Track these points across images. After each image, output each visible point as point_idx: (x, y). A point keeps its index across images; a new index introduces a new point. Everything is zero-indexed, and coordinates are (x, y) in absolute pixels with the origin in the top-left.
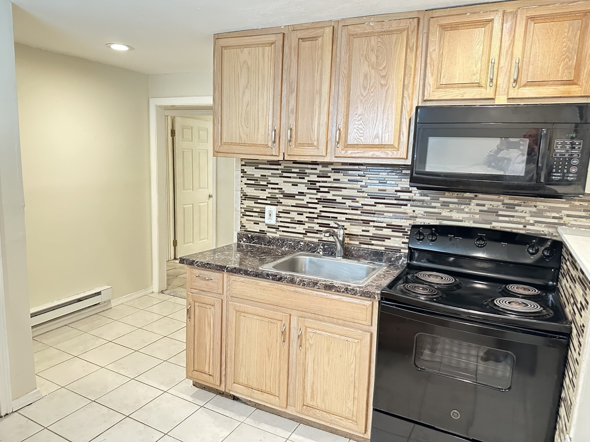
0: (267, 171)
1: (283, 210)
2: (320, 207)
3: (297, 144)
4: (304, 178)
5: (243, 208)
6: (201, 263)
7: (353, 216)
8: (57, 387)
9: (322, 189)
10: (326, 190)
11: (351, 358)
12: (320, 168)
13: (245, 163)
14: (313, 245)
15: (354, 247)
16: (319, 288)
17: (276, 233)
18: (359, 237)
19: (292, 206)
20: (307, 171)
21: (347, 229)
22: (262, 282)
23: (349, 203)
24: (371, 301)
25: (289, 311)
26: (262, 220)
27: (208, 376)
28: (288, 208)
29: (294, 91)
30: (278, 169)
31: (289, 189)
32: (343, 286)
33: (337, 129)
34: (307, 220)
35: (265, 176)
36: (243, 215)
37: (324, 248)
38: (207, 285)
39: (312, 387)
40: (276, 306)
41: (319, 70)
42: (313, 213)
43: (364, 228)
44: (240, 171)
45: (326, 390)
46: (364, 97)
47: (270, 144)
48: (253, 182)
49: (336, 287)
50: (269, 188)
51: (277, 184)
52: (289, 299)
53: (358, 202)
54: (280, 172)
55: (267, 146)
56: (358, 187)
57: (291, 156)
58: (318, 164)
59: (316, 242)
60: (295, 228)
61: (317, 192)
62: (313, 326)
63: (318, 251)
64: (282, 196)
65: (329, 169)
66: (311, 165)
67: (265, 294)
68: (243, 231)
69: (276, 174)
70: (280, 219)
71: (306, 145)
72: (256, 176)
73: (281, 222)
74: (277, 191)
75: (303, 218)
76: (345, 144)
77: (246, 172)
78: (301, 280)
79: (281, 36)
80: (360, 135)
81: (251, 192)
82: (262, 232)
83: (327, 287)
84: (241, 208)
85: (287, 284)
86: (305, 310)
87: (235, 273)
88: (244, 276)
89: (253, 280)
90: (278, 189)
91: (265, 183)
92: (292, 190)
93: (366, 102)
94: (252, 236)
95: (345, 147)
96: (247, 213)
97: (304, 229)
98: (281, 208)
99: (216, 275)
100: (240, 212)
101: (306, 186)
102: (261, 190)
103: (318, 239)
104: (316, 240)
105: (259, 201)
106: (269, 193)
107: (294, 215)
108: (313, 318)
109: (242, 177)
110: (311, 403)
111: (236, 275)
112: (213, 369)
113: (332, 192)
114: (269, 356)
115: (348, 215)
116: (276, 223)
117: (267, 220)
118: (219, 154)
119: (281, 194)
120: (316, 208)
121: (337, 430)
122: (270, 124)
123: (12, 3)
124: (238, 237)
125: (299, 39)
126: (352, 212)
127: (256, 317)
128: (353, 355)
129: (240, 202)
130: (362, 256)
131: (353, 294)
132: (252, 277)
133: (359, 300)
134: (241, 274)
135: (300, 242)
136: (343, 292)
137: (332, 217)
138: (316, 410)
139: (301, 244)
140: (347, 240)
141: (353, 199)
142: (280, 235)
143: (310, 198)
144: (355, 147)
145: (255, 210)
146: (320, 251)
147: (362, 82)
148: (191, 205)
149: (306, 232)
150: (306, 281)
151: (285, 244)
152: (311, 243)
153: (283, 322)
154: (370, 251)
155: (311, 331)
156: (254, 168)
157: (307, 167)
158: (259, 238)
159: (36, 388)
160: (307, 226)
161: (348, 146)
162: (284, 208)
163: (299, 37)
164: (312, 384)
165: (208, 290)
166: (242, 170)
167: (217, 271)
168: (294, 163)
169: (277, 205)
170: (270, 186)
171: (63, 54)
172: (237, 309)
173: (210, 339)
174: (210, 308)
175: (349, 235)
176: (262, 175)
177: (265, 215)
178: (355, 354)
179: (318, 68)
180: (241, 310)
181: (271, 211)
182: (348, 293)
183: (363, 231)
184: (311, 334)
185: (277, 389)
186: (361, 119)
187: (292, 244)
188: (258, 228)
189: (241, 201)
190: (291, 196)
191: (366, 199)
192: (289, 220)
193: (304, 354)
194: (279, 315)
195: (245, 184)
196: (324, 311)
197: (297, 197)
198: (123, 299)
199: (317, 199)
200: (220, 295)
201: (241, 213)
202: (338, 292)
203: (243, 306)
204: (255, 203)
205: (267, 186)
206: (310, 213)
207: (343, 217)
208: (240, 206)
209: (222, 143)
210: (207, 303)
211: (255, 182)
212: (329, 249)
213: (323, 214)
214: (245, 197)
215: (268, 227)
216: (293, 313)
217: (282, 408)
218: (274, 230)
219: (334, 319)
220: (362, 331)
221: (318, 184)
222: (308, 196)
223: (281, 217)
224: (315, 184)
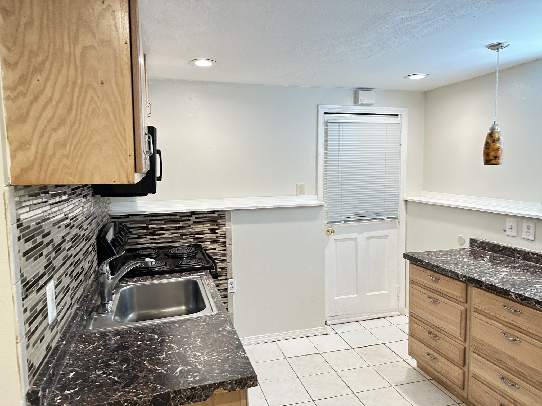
1: (58, 279)
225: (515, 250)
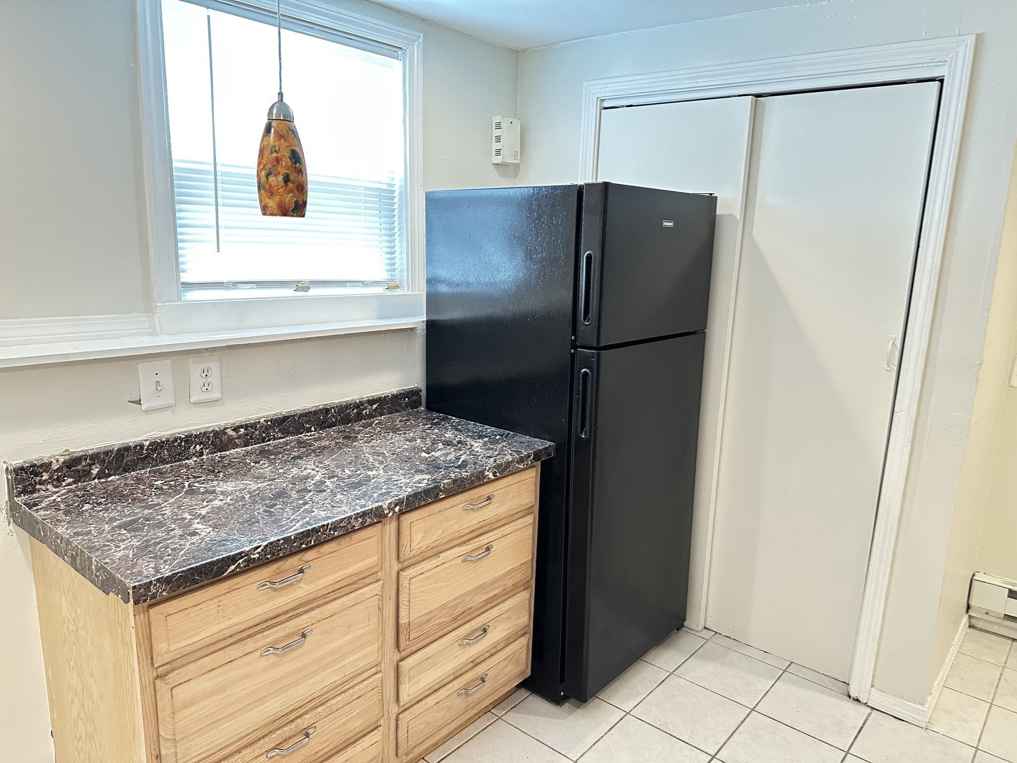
159: (923, 705)
225: (189, 439)
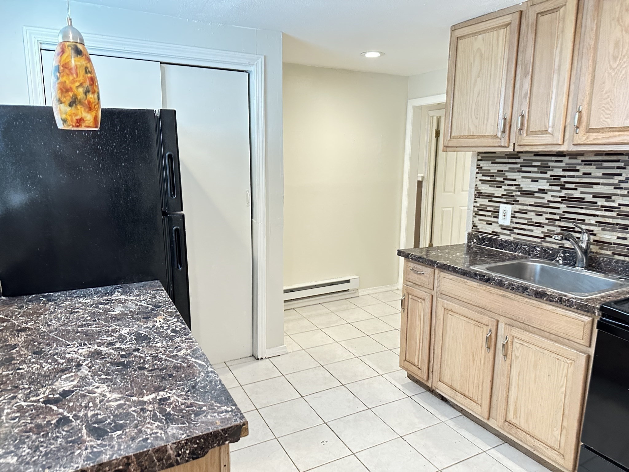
0: (505, 165)
1: (520, 209)
2: (563, 207)
3: (529, 132)
4: (546, 173)
5: (477, 207)
6: (415, 256)
7: (606, 219)
8: (298, 348)
9: (567, 186)
10: (573, 186)
11: (561, 379)
12: (566, 160)
13: (482, 157)
14: (551, 252)
15: (603, 257)
16: (528, 295)
17: (510, 235)
18: (613, 245)
19: (530, 205)
20: (550, 164)
21: (597, 235)
22: (470, 282)
23: (601, 202)
24: (591, 317)
25: (497, 317)
26: (495, 220)
27: (417, 369)
28: (525, 208)
29: (528, 73)
30: (516, 163)
31: (528, 185)
32: (557, 295)
33: (578, 110)
34: (547, 221)
35: (502, 171)
36: (476, 214)
37: (564, 256)
38: (420, 279)
39: (516, 402)
40: (484, 310)
41: (559, 45)
42: (555, 214)
43: (620, 235)
44: (476, 167)
45: (531, 410)
46: (614, 70)
47: (499, 134)
48: (488, 178)
49: (548, 295)
50: (505, 185)
51: (515, 180)
52: (496, 303)
53: (613, 201)
54: (518, 166)
55: (496, 136)
56: (616, 182)
57: (522, 146)
58: (565, 156)
59: (556, 249)
60: (532, 231)
61: (561, 188)
62: (520, 337)
63: (558, 259)
64: (519, 193)
65: (579, 160)
66: (556, 157)
67: (472, 295)
68: (474, 231)
69: (513, 168)
70: (515, 220)
71: (540, 133)
72: (492, 171)
73: (516, 223)
74: (513, 188)
75: (542, 220)
76: (586, 129)
77: (481, 168)
78: (509, 284)
79: (517, 15)
80: (606, 116)
81: (486, 189)
82: (494, 233)
83: (538, 294)
84: (474, 206)
85: (494, 286)
86: (513, 318)
87: (444, 269)
88: (452, 273)
89: (462, 279)
90: (515, 185)
91: (501, 179)
92: (531, 186)
93: (616, 75)
94: (483, 237)
95: (587, 133)
96: (481, 212)
97: (542, 232)
98: (517, 207)
99: (427, 270)
100: (472, 211)
101: (547, 182)
102: (497, 187)
103: (558, 246)
104: (557, 247)
105: (494, 199)
106: (505, 190)
107: (531, 215)
108: (522, 327)
109: (478, 173)
110: (513, 421)
111: (445, 271)
112: (422, 362)
113: (580, 189)
114: (474, 360)
115: (599, 218)
116: (510, 224)
117: (501, 221)
118: (448, 149)
119: (519, 191)
120: (558, 208)
121: (546, 462)
122: (501, 112)
123: (283, 33)
124: (468, 237)
125: (537, 14)
126: (604, 214)
127: (462, 318)
128: (563, 377)
129: (473, 200)
130: (614, 270)
131: (568, 306)
132: (459, 275)
133: (577, 314)
134: (450, 270)
135: (535, 247)
136: (556, 302)
137: (578, 220)
138: (519, 430)
139: (536, 250)
140: (594, 248)
141: (608, 197)
142: (514, 238)
143: (552, 196)
144: (599, 132)
145: (488, 209)
146: (560, 259)
147: (611, 51)
148: (451, 209)
149: (545, 236)
150: (515, 286)
151: (519, 248)
152: (549, 249)
153: (490, 327)
154: (625, 264)
155: (518, 341)
156: (490, 162)
157: (550, 159)
158: (490, 240)
159: (284, 344)
160: (545, 229)
161: (589, 131)
162: (520, 207)
163: (537, 12)
164: (515, 400)
165: (419, 284)
166: (478, 165)
167: (428, 266)
168: (535, 155)
169: (513, 204)
170: (507, 182)
171: (332, 69)
172: (446, 306)
173: (420, 333)
174: (421, 302)
175: (599, 242)
176: (498, 171)
177: (498, 215)
178: (567, 375)
179: (557, 43)
180: (448, 308)
181: (506, 210)
182: (561, 303)
183: (619, 238)
184: (518, 346)
185: (480, 398)
186: (609, 96)
187: (527, 249)
188: (490, 229)
189: (475, 199)
190: (530, 194)
191: (625, 198)
192: (525, 222)
193: (510, 366)
194: (485, 319)
195: (480, 180)
196: (534, 321)
197: (536, 195)
198: (369, 291)
199: (560, 197)
200: (430, 291)
201: (474, 212)
202: (551, 301)
203: (451, 305)
204: (489, 201)
205: (503, 182)
206: (551, 213)
207: (593, 220)
208: (473, 204)
209: (452, 137)
210: (418, 296)
211: (490, 178)
212: (571, 258)
213: (567, 215)
214: (479, 194)
215: (502, 229)
216: (501, 319)
217: (484, 418)
218: (508, 232)
219: (546, 333)
220: (577, 350)
221: (563, 180)
222: (550, 193)
223: (516, 218)
224: (560, 180)
